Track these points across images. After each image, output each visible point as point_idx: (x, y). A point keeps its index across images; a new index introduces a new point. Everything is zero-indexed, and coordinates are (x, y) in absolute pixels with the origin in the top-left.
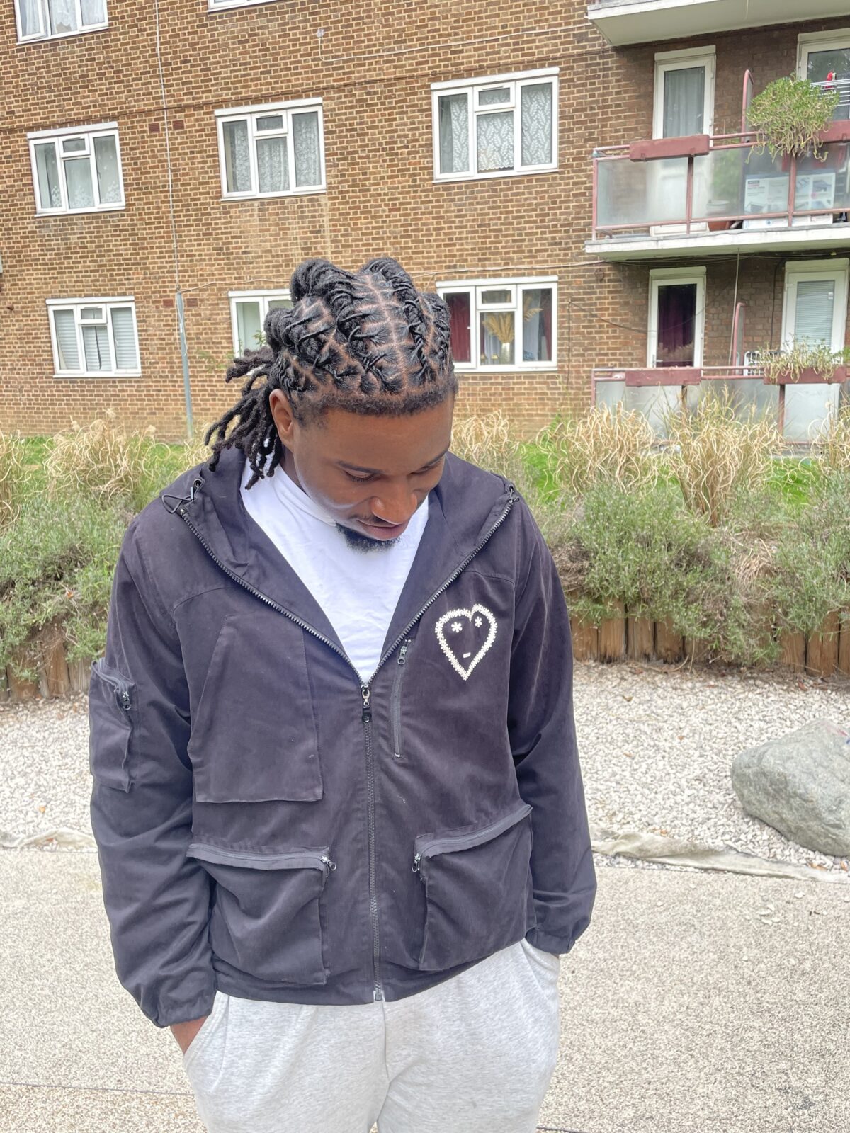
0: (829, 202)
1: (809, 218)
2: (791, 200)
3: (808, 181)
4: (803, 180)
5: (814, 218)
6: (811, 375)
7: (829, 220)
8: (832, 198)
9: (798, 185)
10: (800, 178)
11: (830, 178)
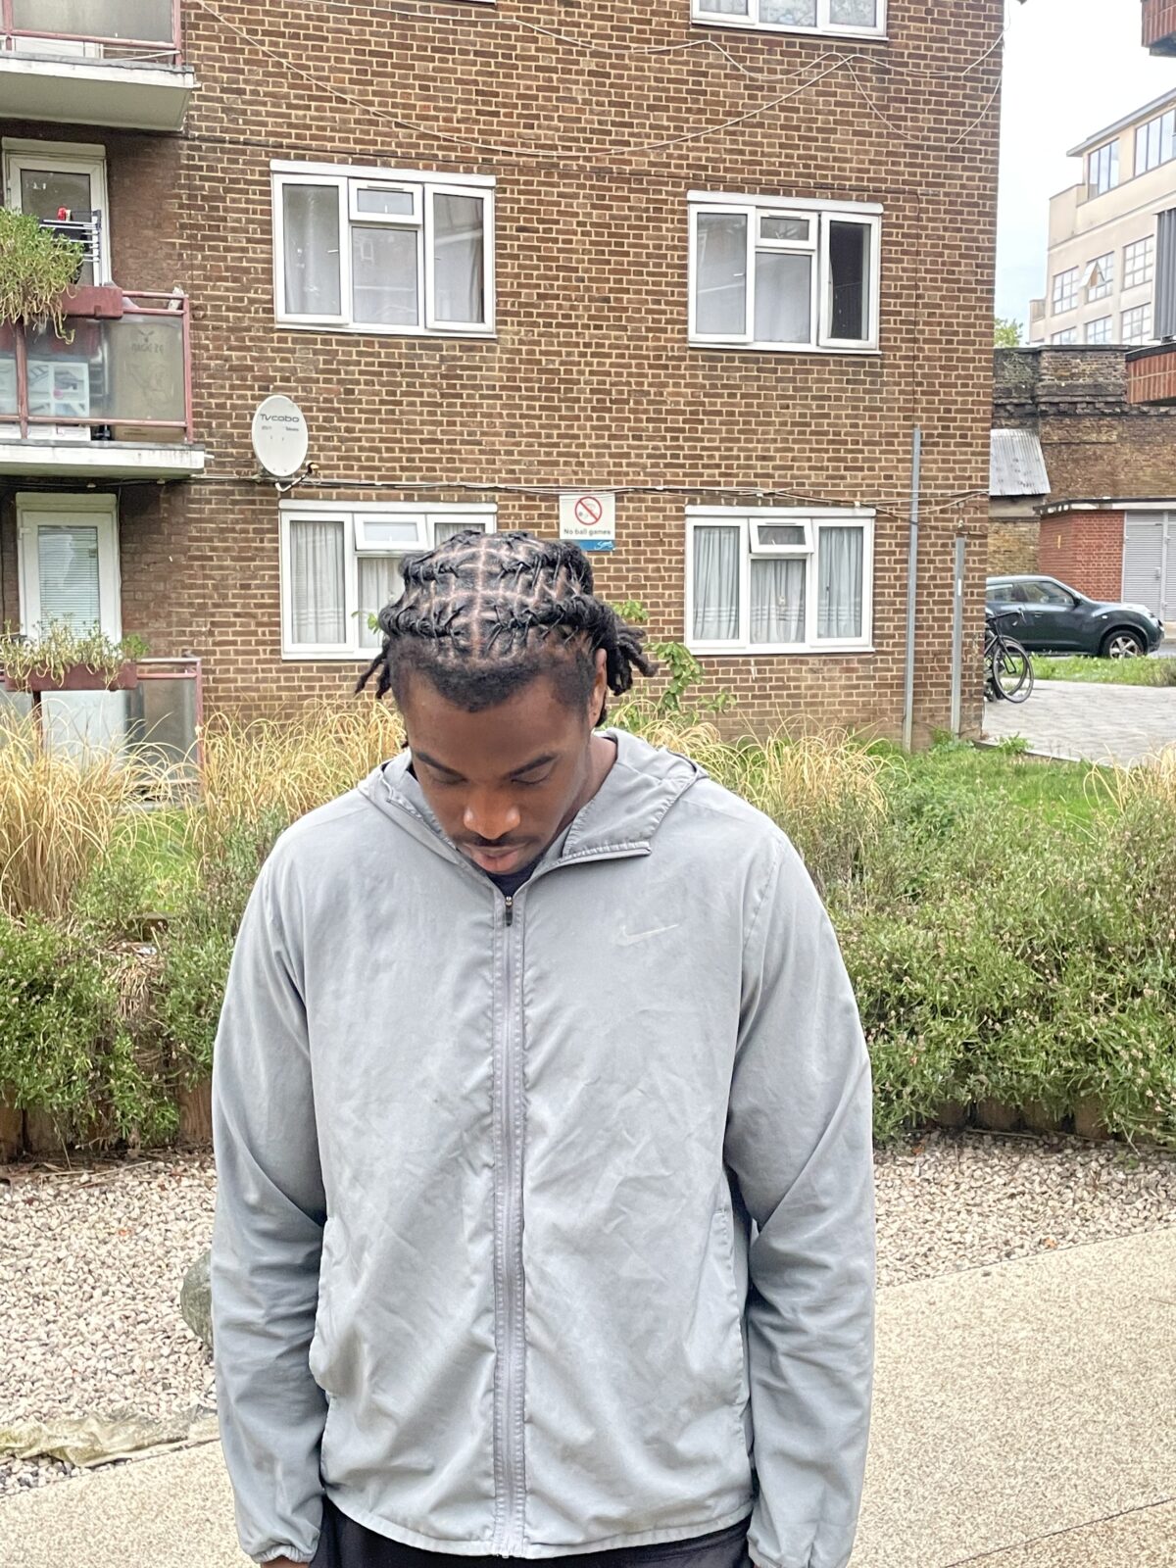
0: (82, 406)
1: (53, 429)
2: (22, 398)
3: (47, 371)
4: (38, 368)
5: (62, 430)
6: (82, 675)
7: (85, 435)
8: (87, 402)
9: (31, 376)
10: (33, 363)
11: (81, 370)
